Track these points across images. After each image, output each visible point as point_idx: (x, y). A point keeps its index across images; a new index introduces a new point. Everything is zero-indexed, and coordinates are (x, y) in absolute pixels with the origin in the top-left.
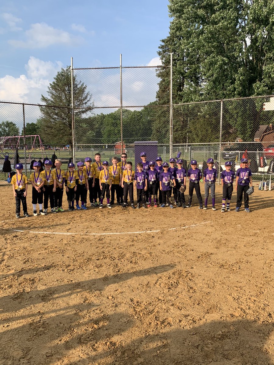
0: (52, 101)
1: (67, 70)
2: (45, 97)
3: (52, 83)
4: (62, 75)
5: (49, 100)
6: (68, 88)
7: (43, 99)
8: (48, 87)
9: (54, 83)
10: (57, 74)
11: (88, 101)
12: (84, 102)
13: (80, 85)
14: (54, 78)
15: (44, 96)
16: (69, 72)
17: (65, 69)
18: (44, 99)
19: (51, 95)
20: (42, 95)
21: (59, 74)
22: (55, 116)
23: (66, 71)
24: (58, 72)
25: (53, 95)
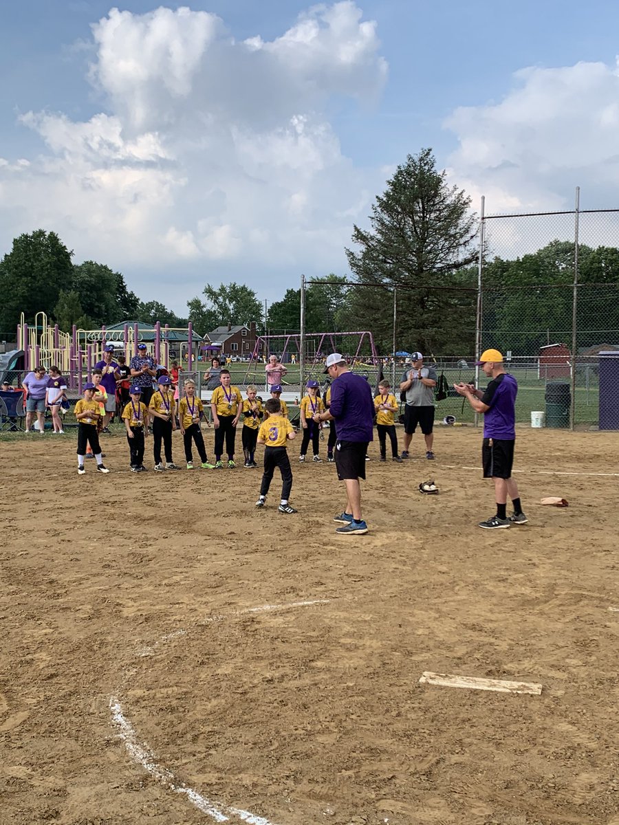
0: (379, 241)
1: (421, 159)
2: (362, 230)
3: (381, 196)
4: (408, 174)
5: (372, 238)
6: (421, 206)
7: (357, 237)
8: (373, 205)
9: (387, 194)
10: (395, 172)
11: (472, 237)
12: (462, 241)
13: (453, 196)
14: (388, 182)
15: (359, 228)
16: (425, 165)
17: (416, 159)
18: (360, 236)
19: (376, 224)
20: (355, 226)
21: (400, 173)
22: (386, 280)
23: (418, 163)
24: (399, 167)
25: (383, 224)
